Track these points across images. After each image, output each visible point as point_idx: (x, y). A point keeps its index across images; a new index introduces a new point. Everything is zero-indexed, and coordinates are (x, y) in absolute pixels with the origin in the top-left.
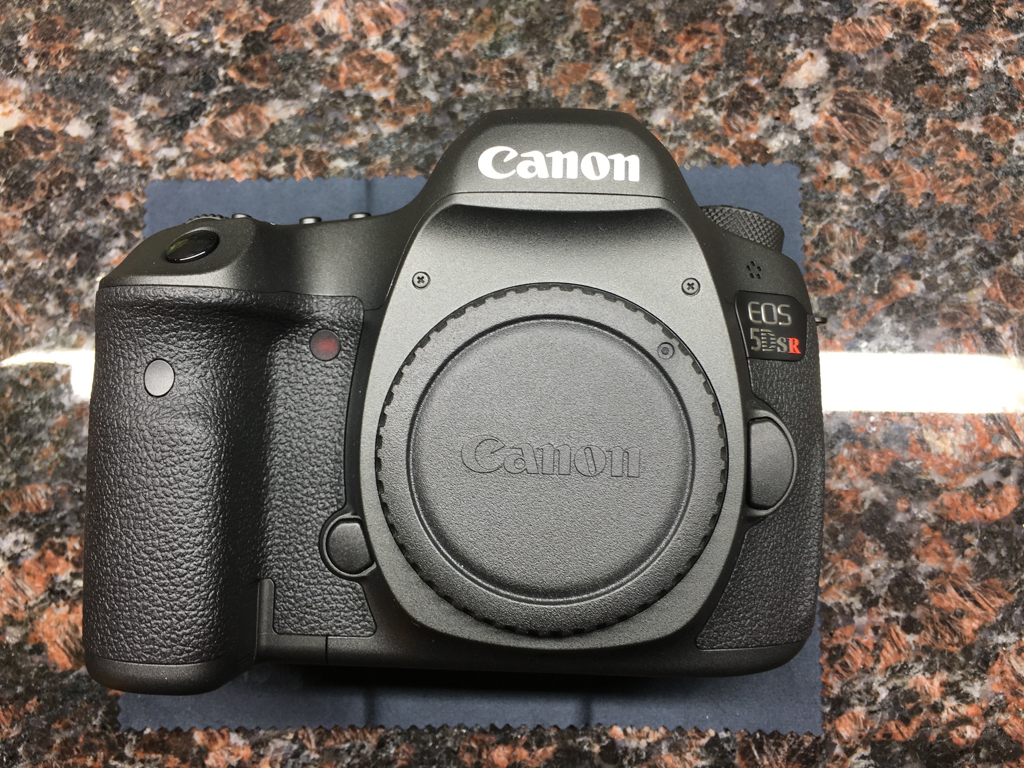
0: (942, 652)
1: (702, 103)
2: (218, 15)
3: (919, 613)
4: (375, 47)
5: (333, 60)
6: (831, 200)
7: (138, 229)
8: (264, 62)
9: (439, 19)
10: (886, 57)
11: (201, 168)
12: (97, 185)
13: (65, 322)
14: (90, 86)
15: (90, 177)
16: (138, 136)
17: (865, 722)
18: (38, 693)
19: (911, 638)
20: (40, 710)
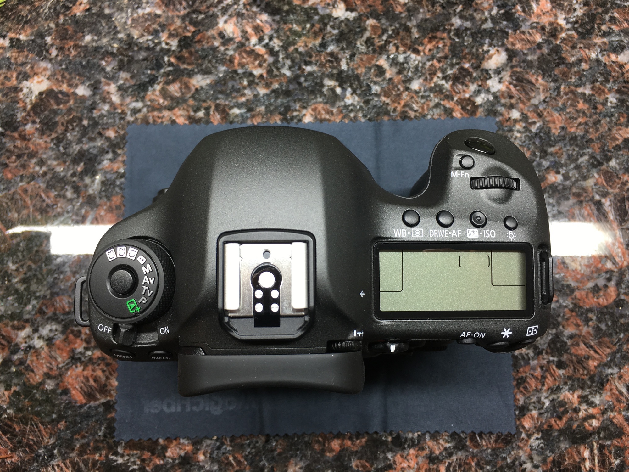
0: (578, 379)
1: (438, 77)
2: (163, 27)
3: (565, 358)
4: (254, 45)
5: (231, 53)
6: (511, 130)
7: (120, 148)
8: (191, 54)
9: (290, 30)
10: (538, 52)
11: (156, 113)
12: (95, 123)
13: (78, 202)
14: (90, 66)
15: (91, 119)
16: (118, 96)
17: (538, 419)
18: (66, 418)
19: (561, 372)
20: (67, 428)
